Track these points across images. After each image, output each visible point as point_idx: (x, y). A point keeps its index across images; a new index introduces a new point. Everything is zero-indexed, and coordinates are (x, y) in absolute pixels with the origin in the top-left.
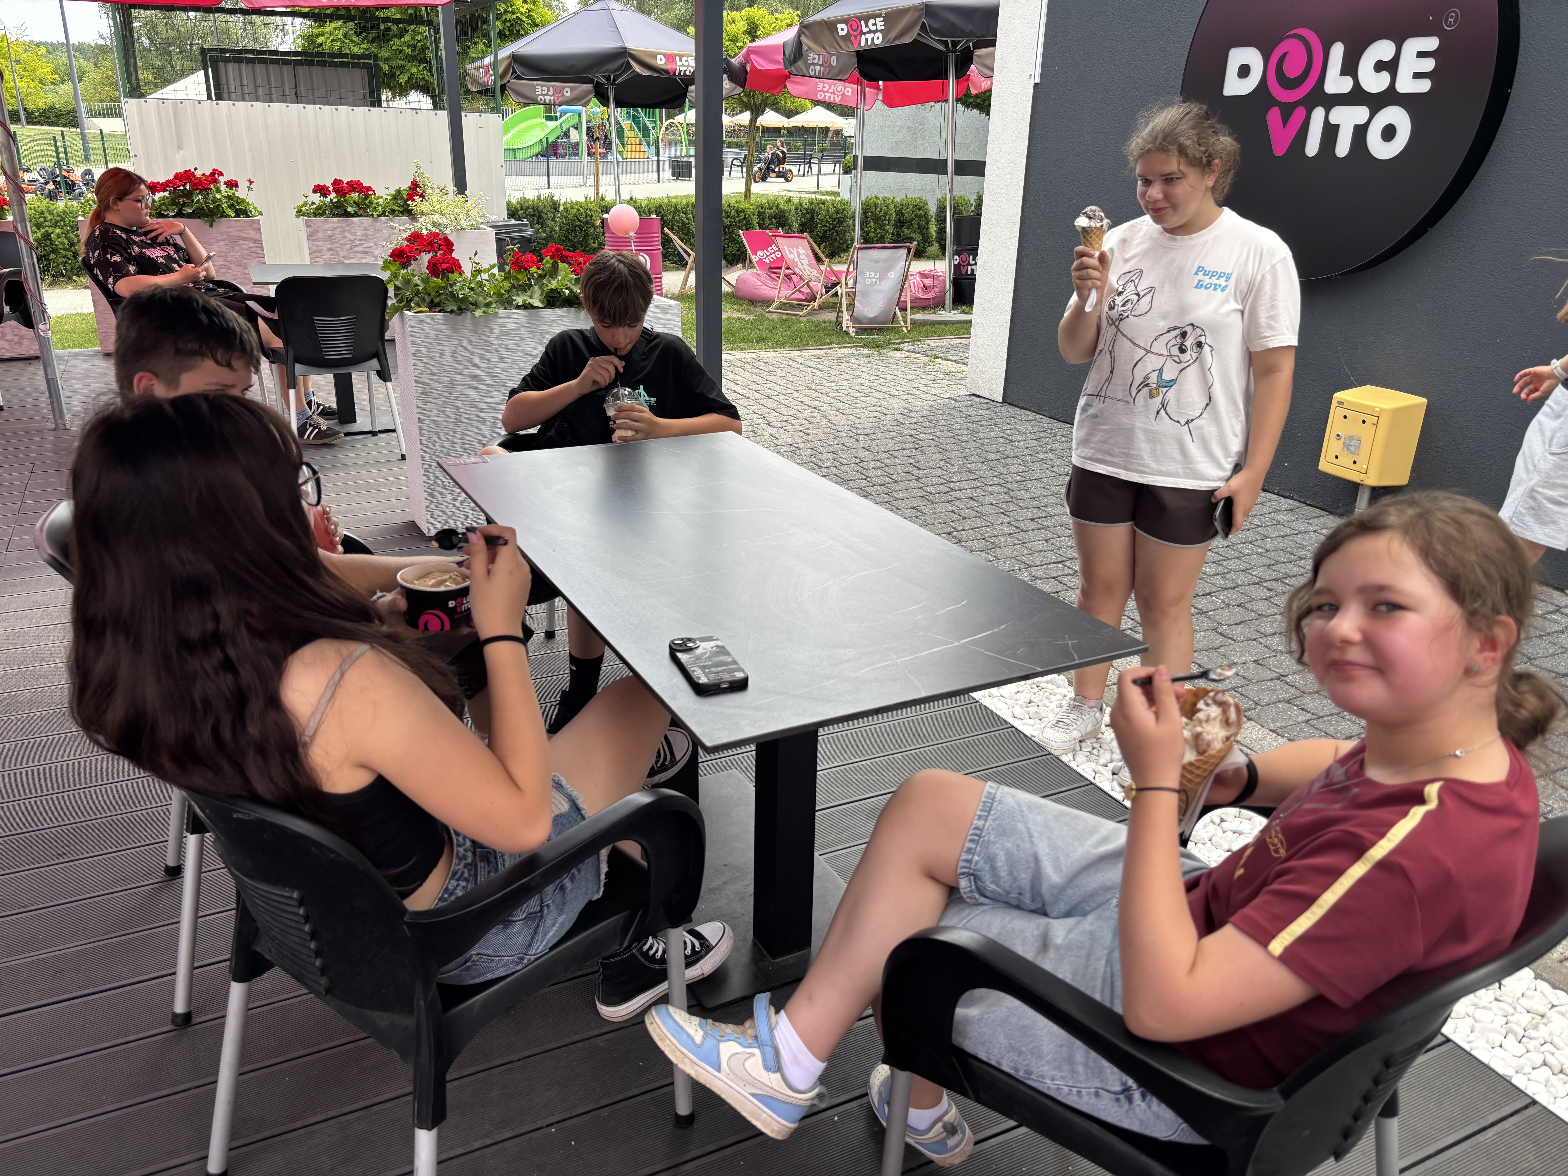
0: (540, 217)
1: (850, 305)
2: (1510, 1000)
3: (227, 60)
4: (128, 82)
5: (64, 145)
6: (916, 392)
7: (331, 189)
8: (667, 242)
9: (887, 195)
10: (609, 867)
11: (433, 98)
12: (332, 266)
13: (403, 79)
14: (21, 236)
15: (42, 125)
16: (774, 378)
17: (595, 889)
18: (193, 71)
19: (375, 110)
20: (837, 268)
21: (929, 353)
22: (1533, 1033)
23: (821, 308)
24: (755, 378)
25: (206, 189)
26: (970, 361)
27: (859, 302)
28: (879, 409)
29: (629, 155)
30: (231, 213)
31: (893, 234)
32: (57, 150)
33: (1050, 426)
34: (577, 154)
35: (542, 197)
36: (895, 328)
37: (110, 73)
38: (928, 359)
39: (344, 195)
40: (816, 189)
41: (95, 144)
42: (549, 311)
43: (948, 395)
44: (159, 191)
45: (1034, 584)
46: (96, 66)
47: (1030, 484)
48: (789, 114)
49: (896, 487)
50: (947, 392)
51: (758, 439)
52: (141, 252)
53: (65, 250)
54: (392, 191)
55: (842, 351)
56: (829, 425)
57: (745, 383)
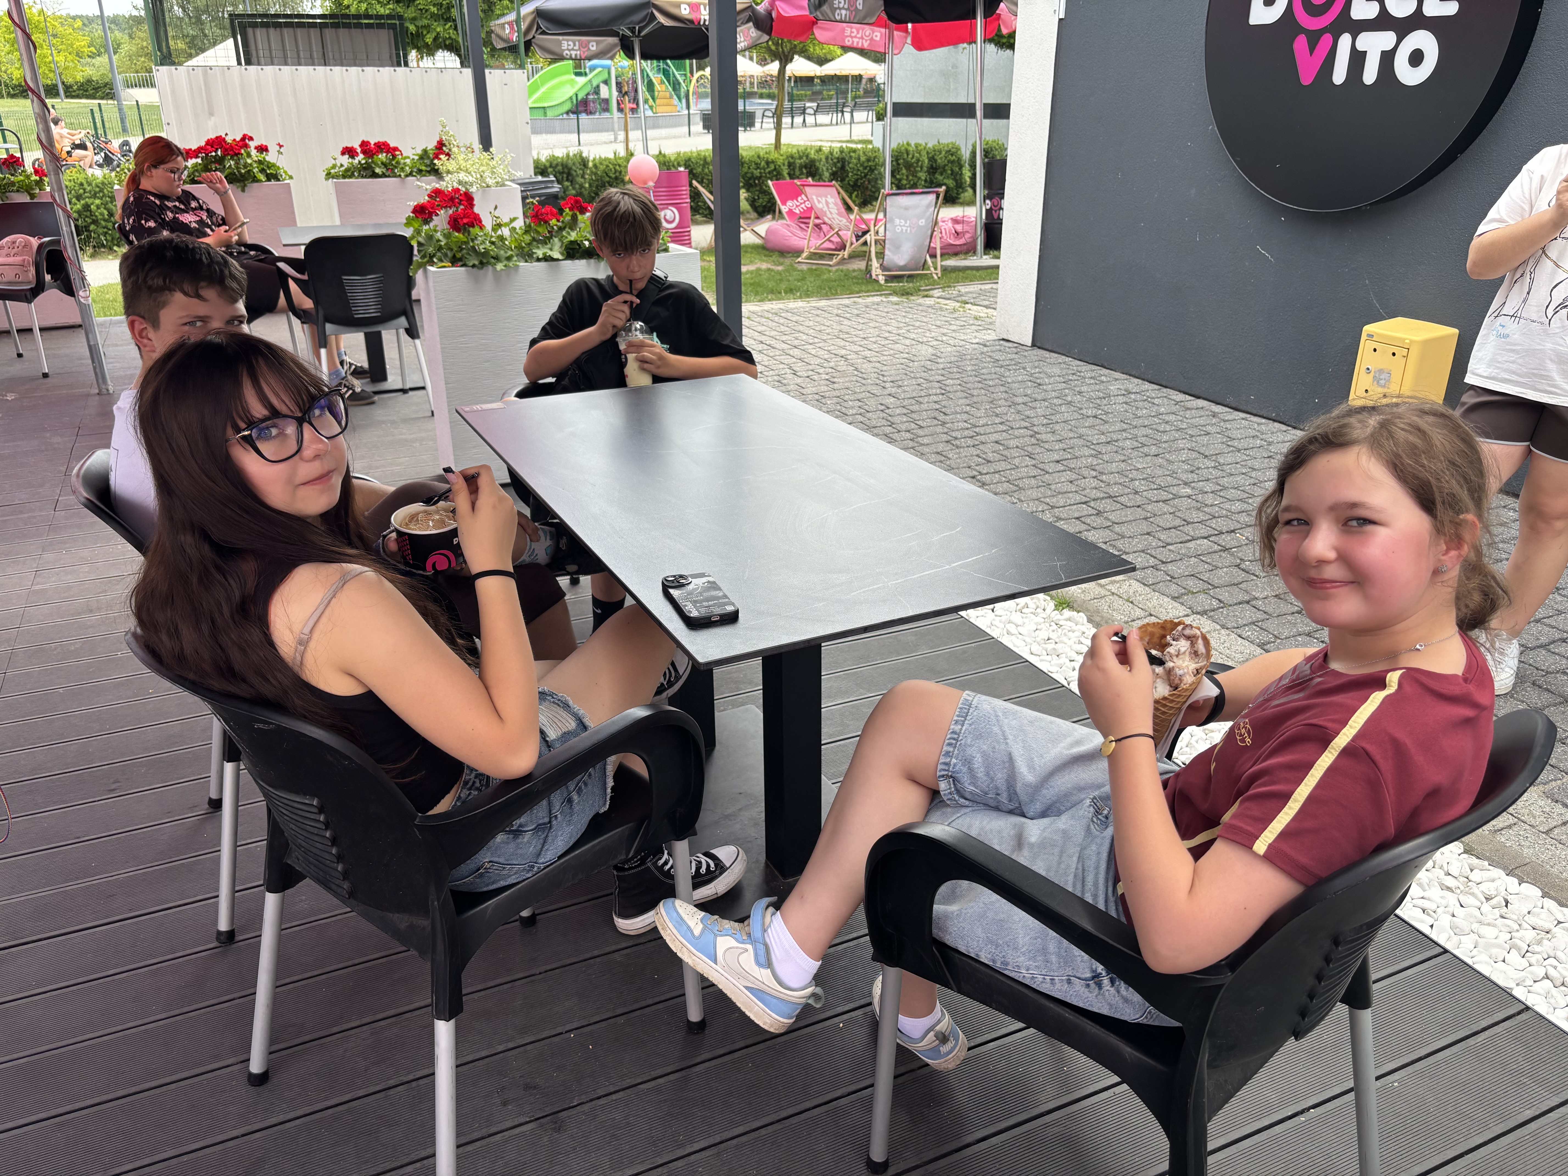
0: (569, 174)
1: (881, 253)
2: (1515, 917)
3: (255, 25)
4: (159, 50)
5: (102, 117)
6: (944, 338)
7: (359, 150)
8: (695, 195)
9: (920, 142)
10: (614, 781)
11: (459, 56)
12: (362, 226)
13: (429, 39)
14: (58, 205)
15: (81, 98)
16: (801, 328)
17: (601, 803)
18: (224, 38)
19: (401, 70)
20: (866, 216)
21: (959, 299)
22: (1537, 948)
23: (851, 257)
24: (783, 328)
25: (237, 154)
26: (998, 306)
27: (889, 249)
28: (907, 355)
29: (659, 109)
30: (262, 177)
31: (926, 181)
32: (95, 123)
33: (1079, 368)
34: (607, 110)
35: (571, 154)
36: (926, 275)
37: (145, 44)
38: (958, 304)
39: (371, 156)
40: (848, 138)
41: (132, 116)
42: (569, 262)
43: (977, 340)
44: (191, 158)
45: (1057, 524)
46: (131, 36)
47: (1057, 427)
48: (821, 61)
49: (921, 432)
50: (976, 337)
51: (783, 388)
52: (174, 218)
53: (105, 220)
54: (419, 151)
55: (870, 299)
56: (856, 373)
57: (773, 333)
